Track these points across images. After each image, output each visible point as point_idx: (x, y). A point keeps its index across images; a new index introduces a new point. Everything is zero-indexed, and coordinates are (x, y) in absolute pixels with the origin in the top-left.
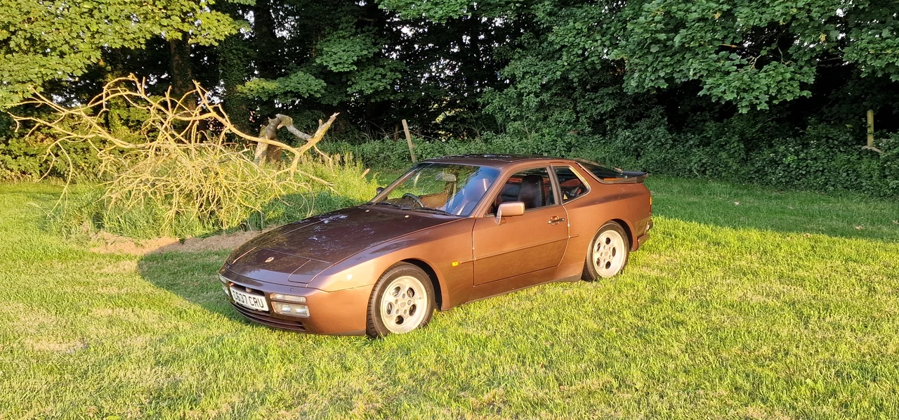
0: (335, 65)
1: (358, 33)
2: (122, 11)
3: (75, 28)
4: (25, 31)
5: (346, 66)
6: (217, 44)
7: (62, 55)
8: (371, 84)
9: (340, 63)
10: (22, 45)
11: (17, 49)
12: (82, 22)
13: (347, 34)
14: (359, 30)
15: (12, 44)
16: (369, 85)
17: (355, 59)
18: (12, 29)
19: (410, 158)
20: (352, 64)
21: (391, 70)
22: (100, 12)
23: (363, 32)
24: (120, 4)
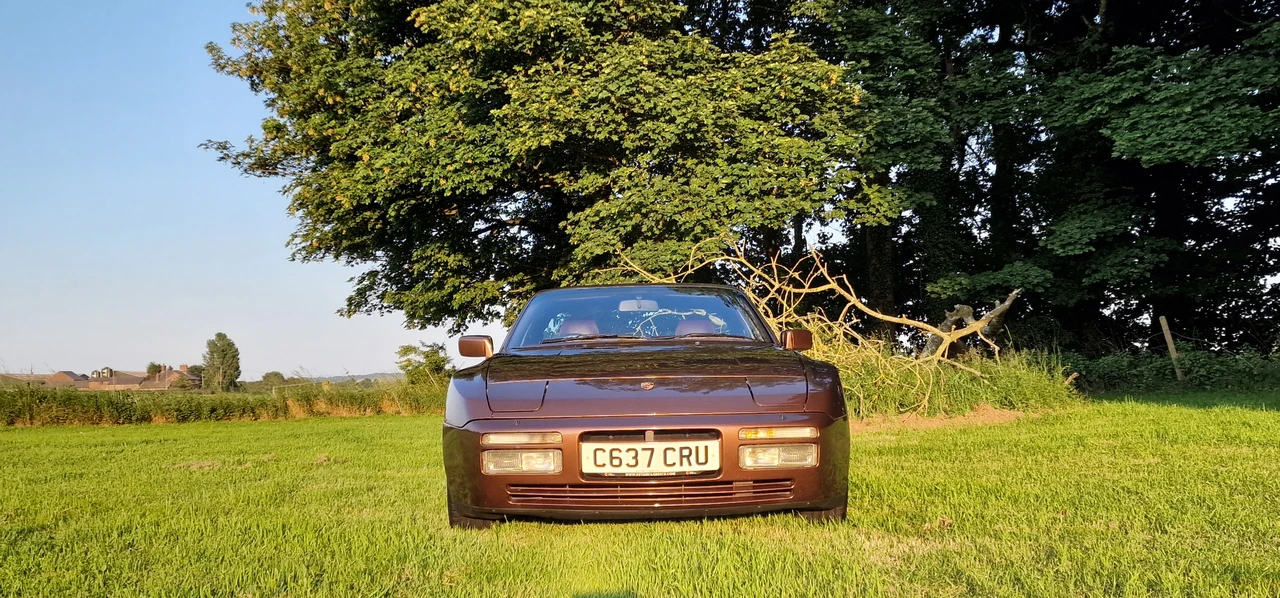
0: (1063, 247)
1: (1107, 205)
2: (765, 184)
3: (711, 206)
4: (657, 212)
5: (1079, 246)
6: (887, 224)
7: (696, 239)
8: (1119, 271)
9: (1070, 244)
10: (655, 229)
11: (649, 234)
12: (719, 200)
13: (1091, 208)
14: (1109, 201)
15: (644, 229)
16: (1115, 273)
17: (1094, 236)
18: (644, 211)
19: (1173, 372)
20: (1087, 244)
21: (1153, 251)
22: (741, 188)
23: (1114, 203)
24: (762, 176)
